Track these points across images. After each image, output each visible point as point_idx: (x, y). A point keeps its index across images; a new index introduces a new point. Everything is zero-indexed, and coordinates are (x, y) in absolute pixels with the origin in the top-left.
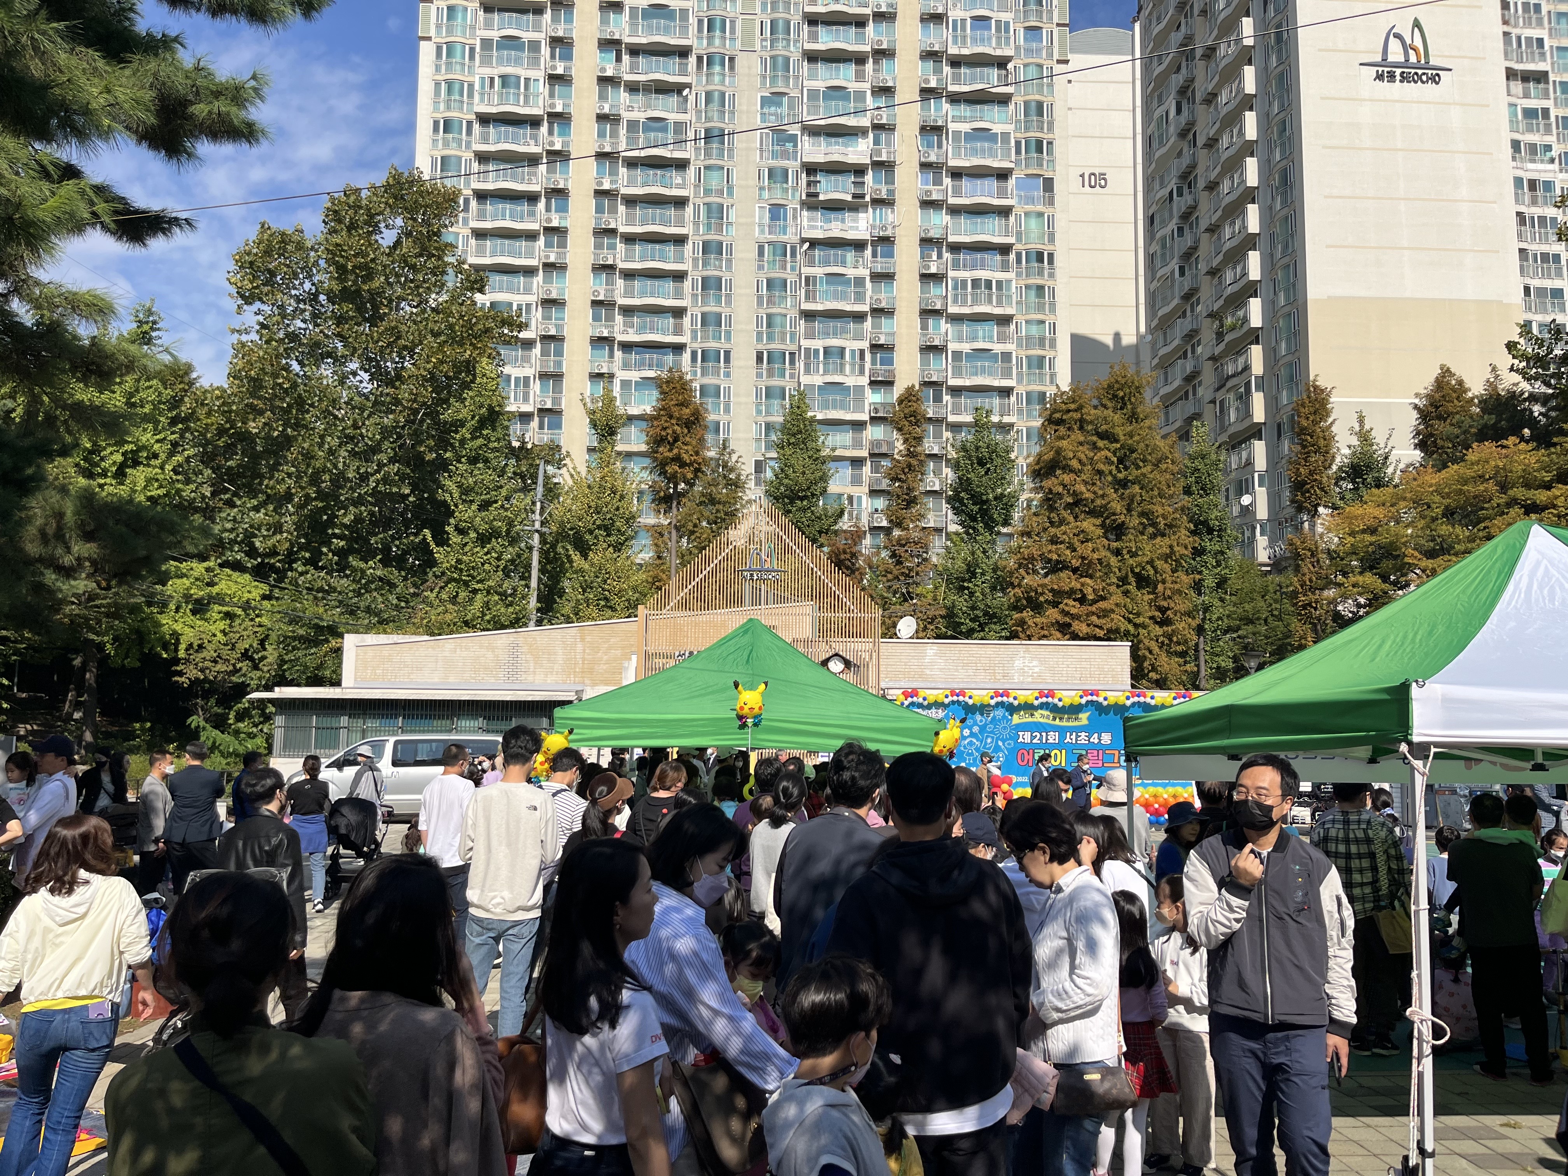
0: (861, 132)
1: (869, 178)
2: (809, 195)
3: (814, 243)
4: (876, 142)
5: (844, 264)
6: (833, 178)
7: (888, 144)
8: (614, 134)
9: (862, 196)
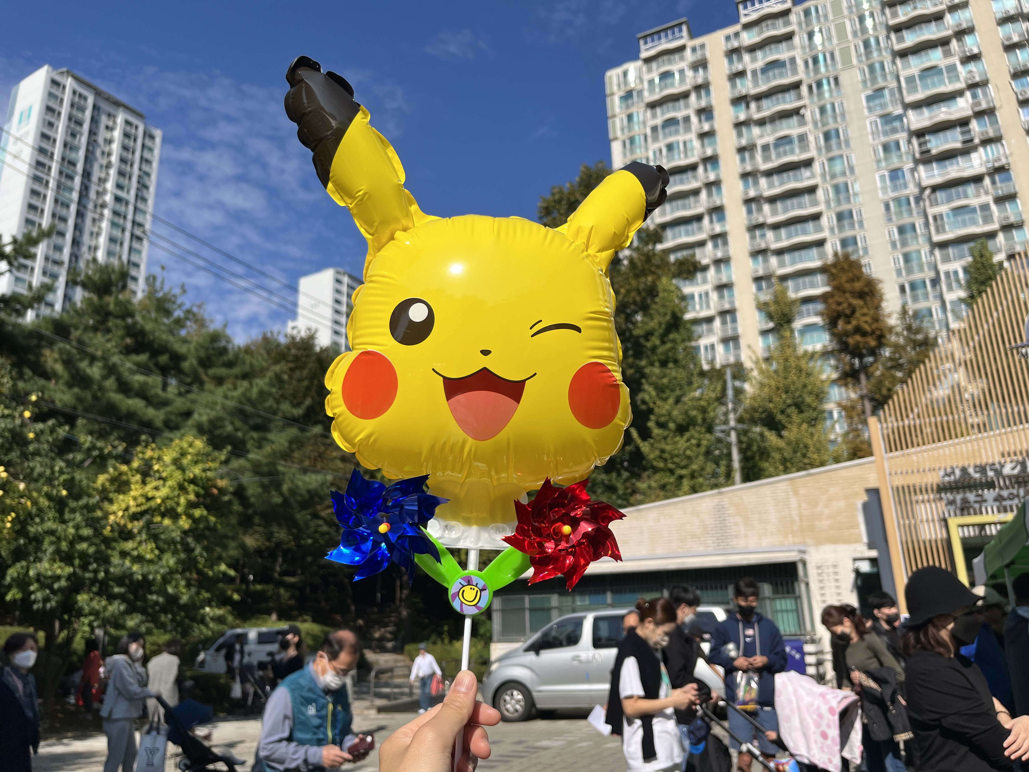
0: (960, 93)
1: (974, 125)
2: (922, 153)
3: (935, 188)
4: (974, 96)
5: (966, 196)
6: (941, 135)
7: (985, 95)
8: (752, 157)
9: (971, 140)
